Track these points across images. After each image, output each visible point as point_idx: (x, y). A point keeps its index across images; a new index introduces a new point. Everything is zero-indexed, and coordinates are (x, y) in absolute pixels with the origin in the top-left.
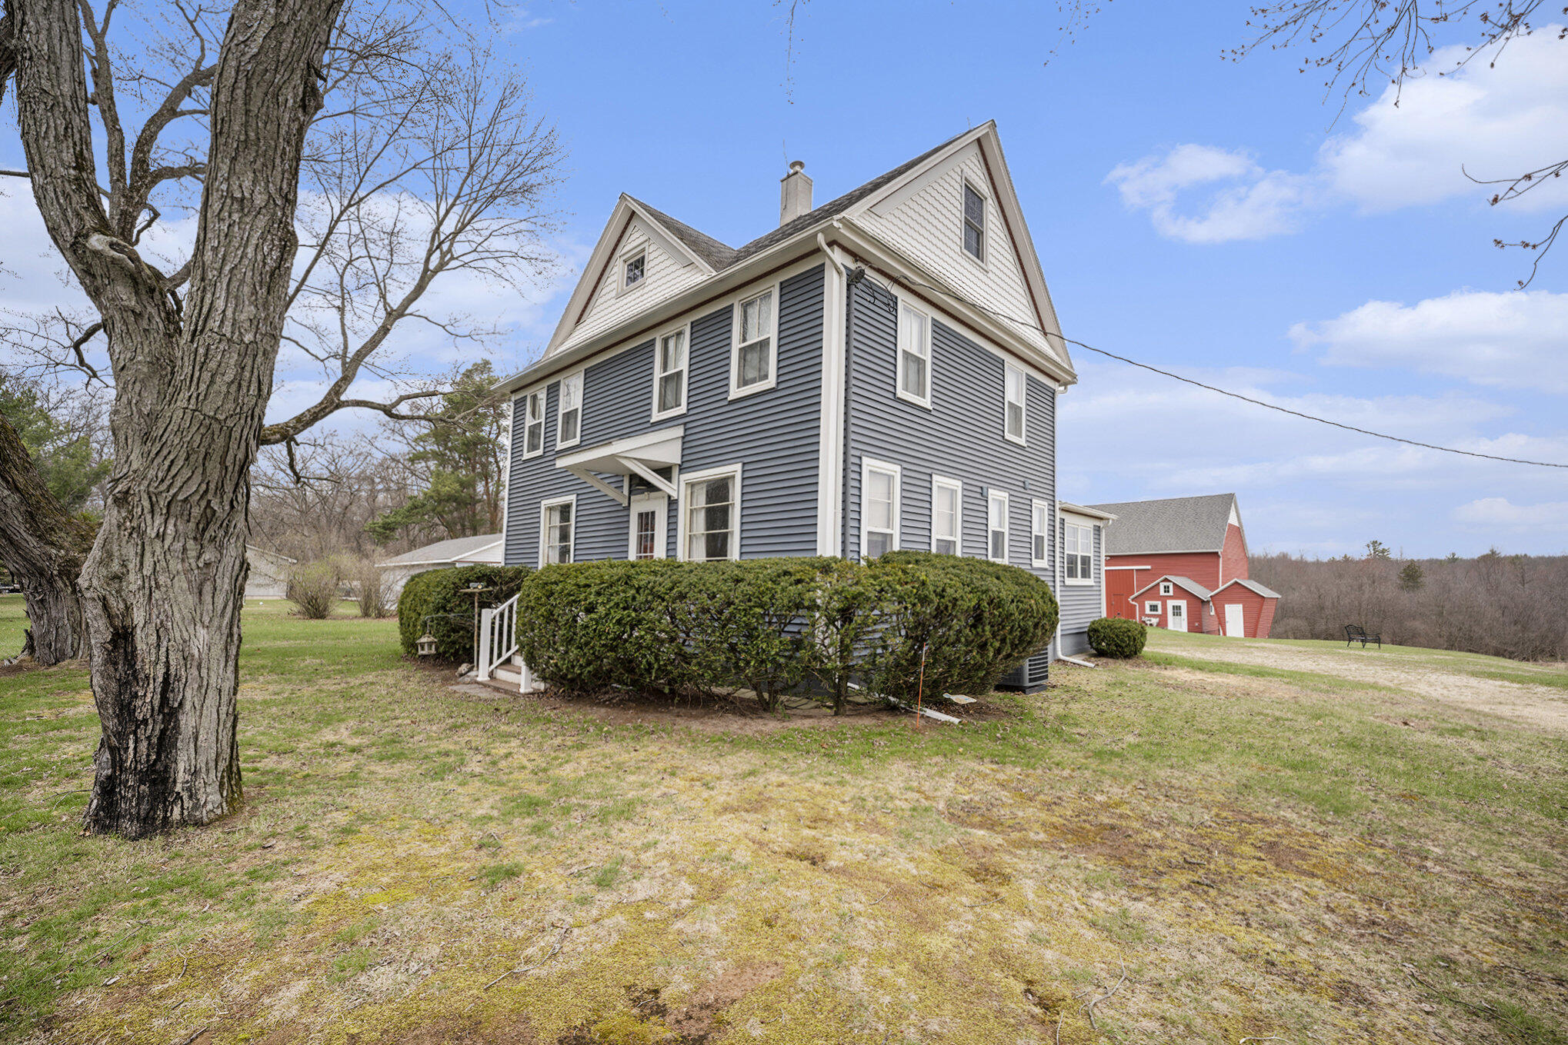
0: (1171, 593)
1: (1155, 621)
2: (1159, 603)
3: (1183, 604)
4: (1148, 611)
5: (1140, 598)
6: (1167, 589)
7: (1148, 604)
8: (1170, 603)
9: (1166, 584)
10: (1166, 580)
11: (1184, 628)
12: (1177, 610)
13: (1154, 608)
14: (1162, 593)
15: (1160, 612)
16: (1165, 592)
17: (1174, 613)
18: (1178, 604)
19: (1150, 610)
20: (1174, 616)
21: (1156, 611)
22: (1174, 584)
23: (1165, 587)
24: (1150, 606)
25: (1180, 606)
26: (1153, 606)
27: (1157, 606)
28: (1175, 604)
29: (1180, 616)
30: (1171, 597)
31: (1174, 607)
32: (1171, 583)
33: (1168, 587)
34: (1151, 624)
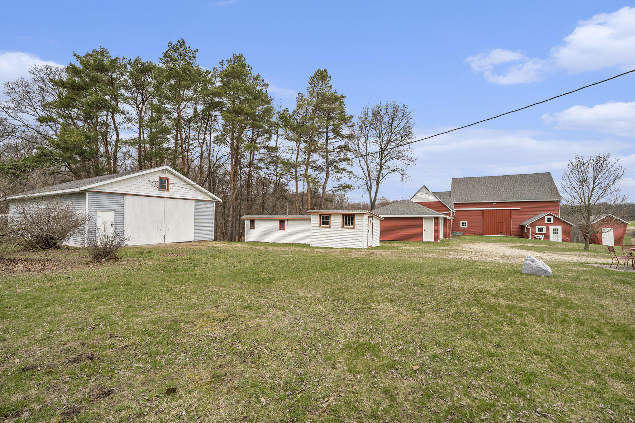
0: (552, 222)
1: (542, 237)
2: (545, 228)
3: (560, 228)
4: (537, 232)
5: (532, 225)
6: (549, 220)
7: (537, 228)
8: (551, 228)
9: (549, 217)
10: (549, 215)
11: (560, 240)
12: (556, 231)
13: (540, 230)
14: (546, 222)
15: (544, 232)
16: (548, 221)
17: (554, 232)
18: (557, 228)
19: (539, 231)
20: (554, 234)
21: (542, 231)
22: (554, 217)
23: (548, 219)
24: (539, 229)
25: (558, 229)
26: (540, 229)
27: (542, 229)
28: (555, 228)
29: (558, 234)
30: (552, 224)
31: (554, 229)
32: (553, 217)
33: (550, 219)
34: (540, 239)
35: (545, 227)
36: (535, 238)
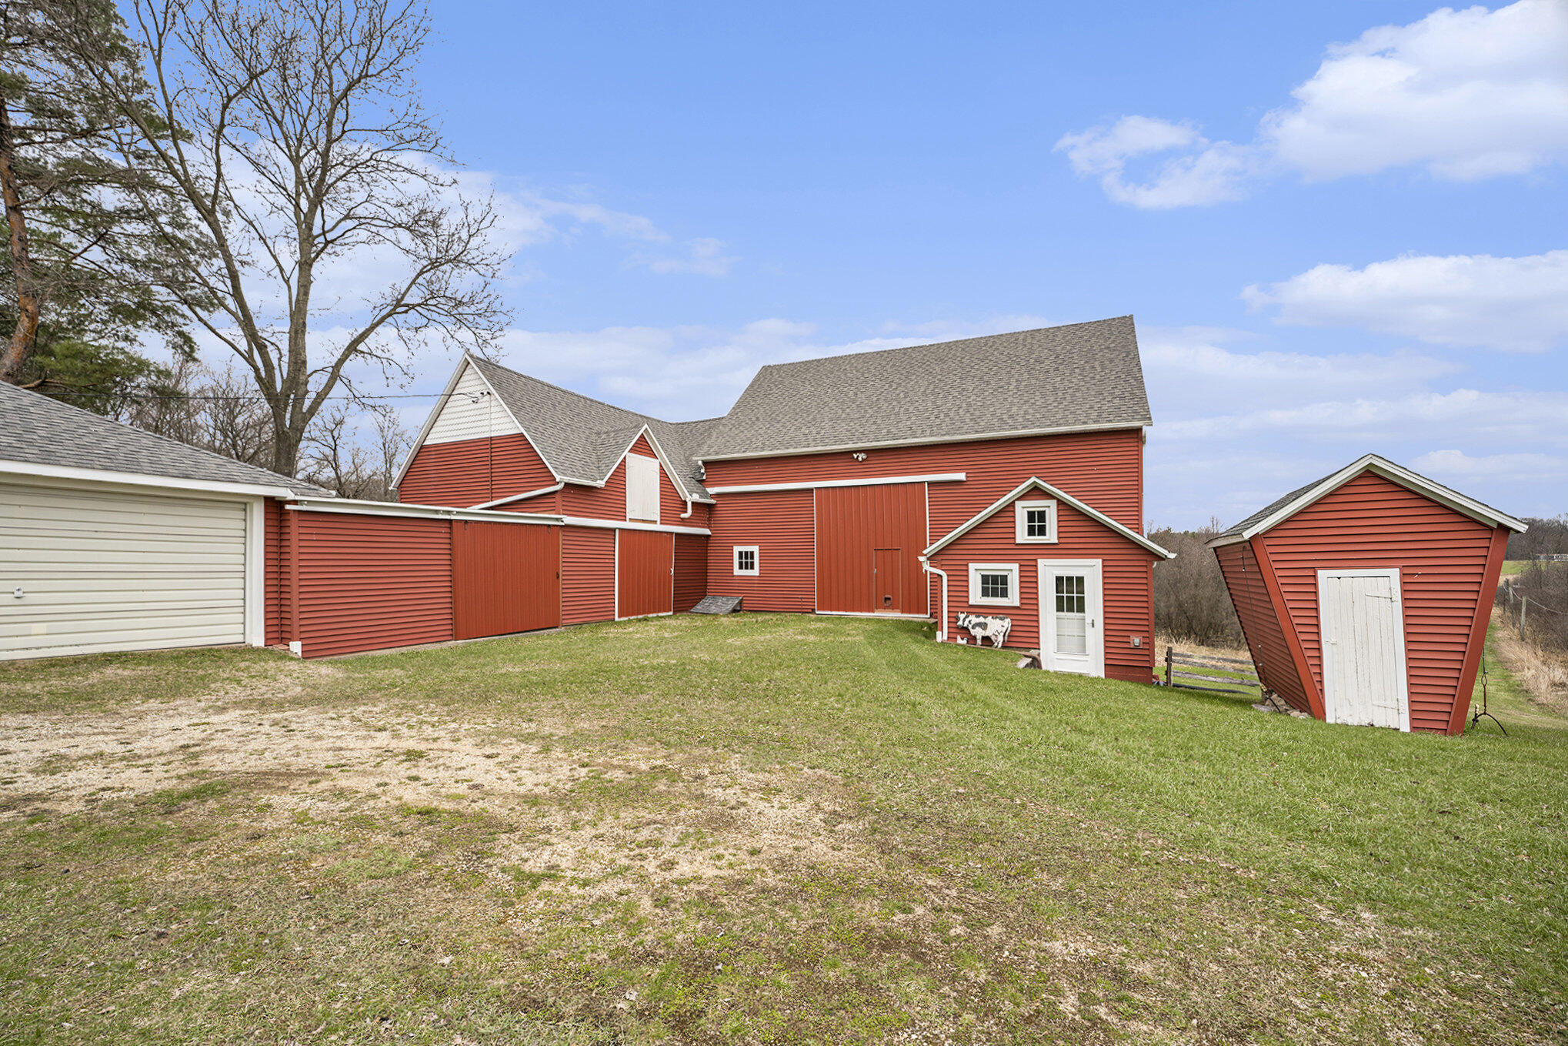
0: (1051, 536)
1: (997, 627)
2: (1014, 575)
3: (1090, 570)
4: (976, 597)
5: (952, 555)
6: (1036, 522)
7: (976, 572)
8: (1049, 570)
9: (1035, 504)
10: (1036, 492)
11: (1092, 664)
12: (1070, 596)
13: (994, 585)
14: (1022, 536)
15: (1013, 599)
16: (1031, 531)
17: (1059, 600)
18: (1074, 573)
19: (985, 593)
20: (1060, 608)
21: (1004, 594)
22: (1061, 503)
23: (1031, 516)
24: (985, 579)
25: (1080, 580)
26: (995, 579)
27: (1004, 580)
28: (1065, 573)
29: (1081, 609)
30: (1050, 551)
31: (1059, 579)
32: (1053, 503)
33: (1042, 516)
34: (987, 640)
35: (1015, 567)
36: (965, 630)
